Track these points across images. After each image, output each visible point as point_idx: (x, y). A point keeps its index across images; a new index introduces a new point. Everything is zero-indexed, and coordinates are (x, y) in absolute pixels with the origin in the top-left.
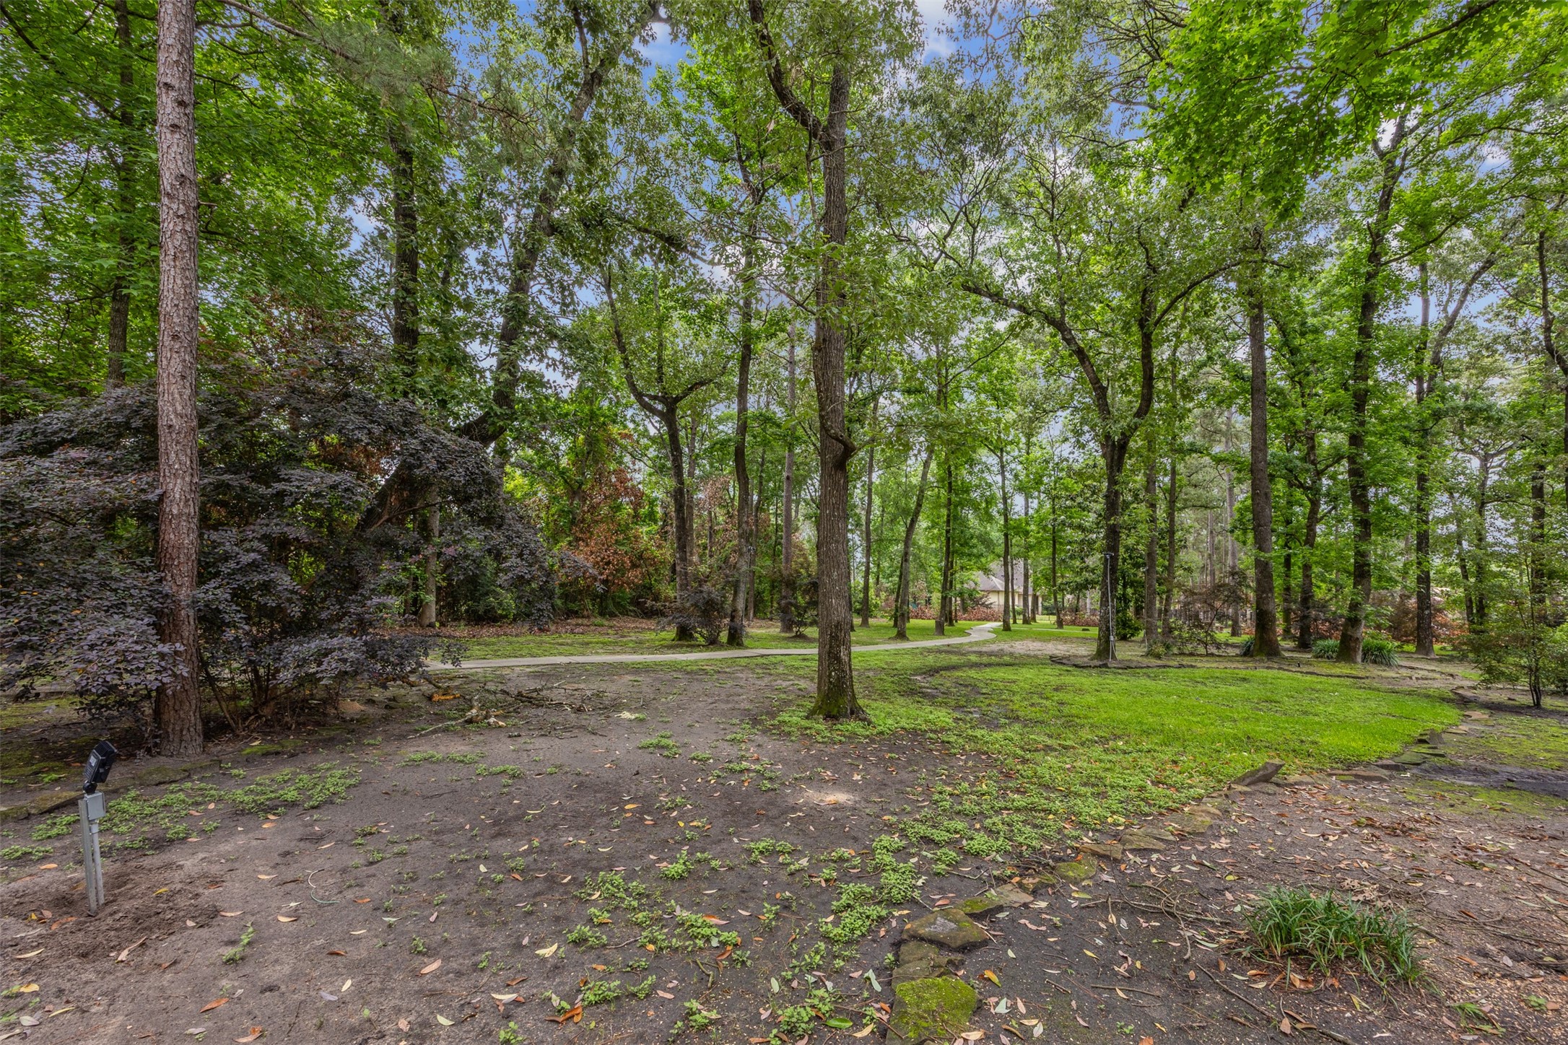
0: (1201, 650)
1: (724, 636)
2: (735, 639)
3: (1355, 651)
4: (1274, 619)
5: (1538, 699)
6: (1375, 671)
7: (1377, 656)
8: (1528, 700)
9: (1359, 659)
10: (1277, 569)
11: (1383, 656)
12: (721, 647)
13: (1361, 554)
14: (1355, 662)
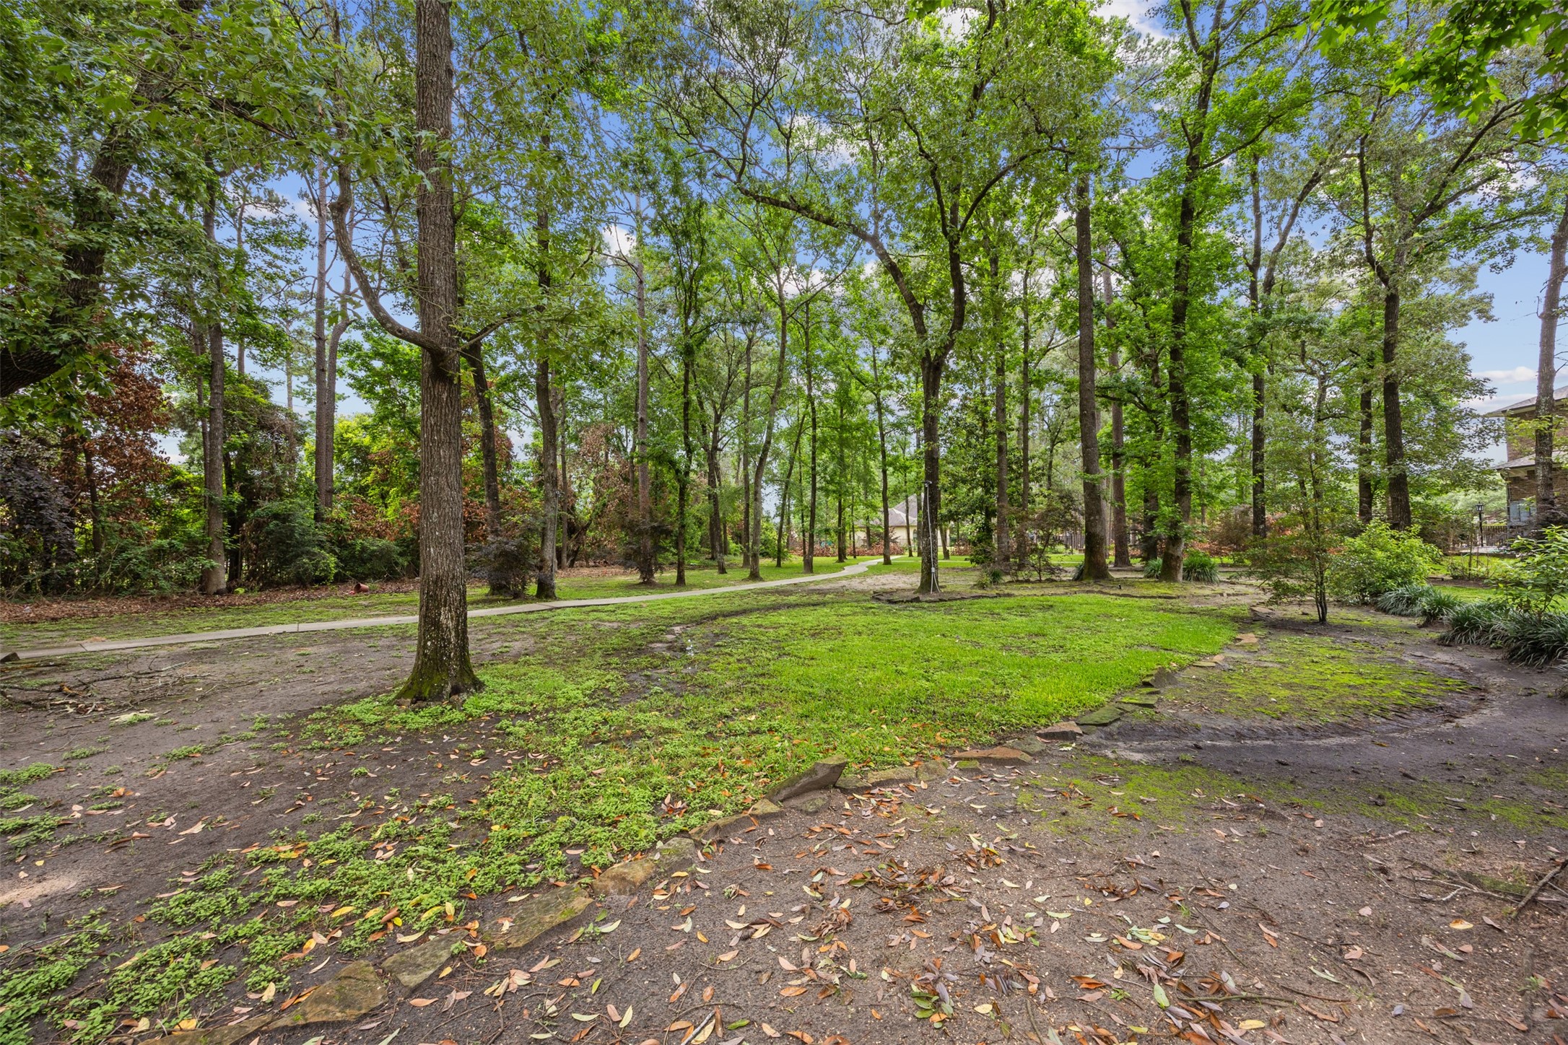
0: (1035, 576)
1: (532, 589)
2: (545, 591)
3: (1176, 569)
4: (1103, 540)
5: (1324, 613)
6: (1194, 589)
7: (1200, 573)
8: (1314, 613)
9: (1180, 578)
10: (1108, 490)
11: (1205, 573)
12: (527, 599)
13: (1181, 472)
14: (1175, 580)
